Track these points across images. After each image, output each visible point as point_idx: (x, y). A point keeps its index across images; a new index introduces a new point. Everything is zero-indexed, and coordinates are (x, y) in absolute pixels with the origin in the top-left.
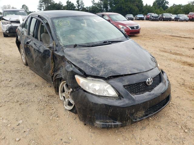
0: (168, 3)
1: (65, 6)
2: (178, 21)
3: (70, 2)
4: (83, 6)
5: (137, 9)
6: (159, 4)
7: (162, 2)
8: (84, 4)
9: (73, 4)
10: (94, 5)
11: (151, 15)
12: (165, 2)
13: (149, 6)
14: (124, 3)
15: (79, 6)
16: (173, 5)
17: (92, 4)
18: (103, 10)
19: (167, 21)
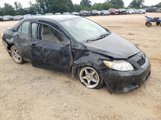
0: (91, 2)
1: (3, 8)
2: (103, 15)
3: (8, 4)
4: (21, 7)
5: (69, 8)
6: (85, 3)
7: (87, 1)
8: (22, 5)
9: (11, 6)
10: (32, 6)
11: (83, 12)
12: (88, 1)
13: (78, 5)
14: (58, 3)
15: (17, 7)
16: (95, 4)
17: (30, 5)
18: (41, 10)
19: (95, 16)
